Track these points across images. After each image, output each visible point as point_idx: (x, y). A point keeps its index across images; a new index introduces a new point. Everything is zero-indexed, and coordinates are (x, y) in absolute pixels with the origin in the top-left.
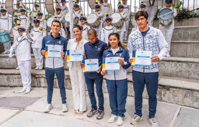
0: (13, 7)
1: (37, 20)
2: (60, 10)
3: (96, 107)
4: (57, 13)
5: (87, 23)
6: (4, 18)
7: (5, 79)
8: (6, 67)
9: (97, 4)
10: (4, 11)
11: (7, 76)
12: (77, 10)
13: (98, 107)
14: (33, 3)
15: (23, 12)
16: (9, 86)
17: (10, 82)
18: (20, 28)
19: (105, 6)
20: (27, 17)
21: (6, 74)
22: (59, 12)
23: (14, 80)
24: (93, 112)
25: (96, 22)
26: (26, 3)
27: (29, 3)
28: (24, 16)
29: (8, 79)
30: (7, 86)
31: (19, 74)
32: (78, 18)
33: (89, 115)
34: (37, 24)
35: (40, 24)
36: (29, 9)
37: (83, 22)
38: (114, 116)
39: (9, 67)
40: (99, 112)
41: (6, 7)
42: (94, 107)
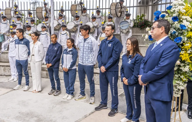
0: (11, 14)
1: (28, 25)
2: (48, 18)
3: (55, 88)
4: (45, 20)
5: (67, 29)
6: (4, 23)
7: (2, 70)
8: (3, 61)
9: (76, 15)
10: (4, 18)
11: (3, 67)
12: (61, 19)
13: (56, 88)
14: (27, 10)
15: (19, 19)
16: (5, 75)
17: (6, 72)
18: (12, 32)
19: (83, 16)
20: (21, 23)
21: (3, 66)
22: (47, 19)
23: (8, 71)
24: (52, 91)
25: (73, 28)
26: (21, 10)
27: (24, 10)
28: (19, 22)
29: (4, 70)
30: (3, 75)
31: (9, 66)
32: (60, 25)
33: (49, 93)
34: (29, 28)
35: (31, 28)
36: (24, 15)
37: (64, 28)
38: (68, 95)
39: (5, 61)
40: (57, 91)
41: (5, 14)
42: (53, 88)
